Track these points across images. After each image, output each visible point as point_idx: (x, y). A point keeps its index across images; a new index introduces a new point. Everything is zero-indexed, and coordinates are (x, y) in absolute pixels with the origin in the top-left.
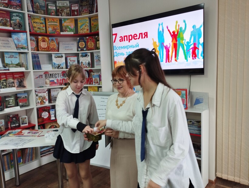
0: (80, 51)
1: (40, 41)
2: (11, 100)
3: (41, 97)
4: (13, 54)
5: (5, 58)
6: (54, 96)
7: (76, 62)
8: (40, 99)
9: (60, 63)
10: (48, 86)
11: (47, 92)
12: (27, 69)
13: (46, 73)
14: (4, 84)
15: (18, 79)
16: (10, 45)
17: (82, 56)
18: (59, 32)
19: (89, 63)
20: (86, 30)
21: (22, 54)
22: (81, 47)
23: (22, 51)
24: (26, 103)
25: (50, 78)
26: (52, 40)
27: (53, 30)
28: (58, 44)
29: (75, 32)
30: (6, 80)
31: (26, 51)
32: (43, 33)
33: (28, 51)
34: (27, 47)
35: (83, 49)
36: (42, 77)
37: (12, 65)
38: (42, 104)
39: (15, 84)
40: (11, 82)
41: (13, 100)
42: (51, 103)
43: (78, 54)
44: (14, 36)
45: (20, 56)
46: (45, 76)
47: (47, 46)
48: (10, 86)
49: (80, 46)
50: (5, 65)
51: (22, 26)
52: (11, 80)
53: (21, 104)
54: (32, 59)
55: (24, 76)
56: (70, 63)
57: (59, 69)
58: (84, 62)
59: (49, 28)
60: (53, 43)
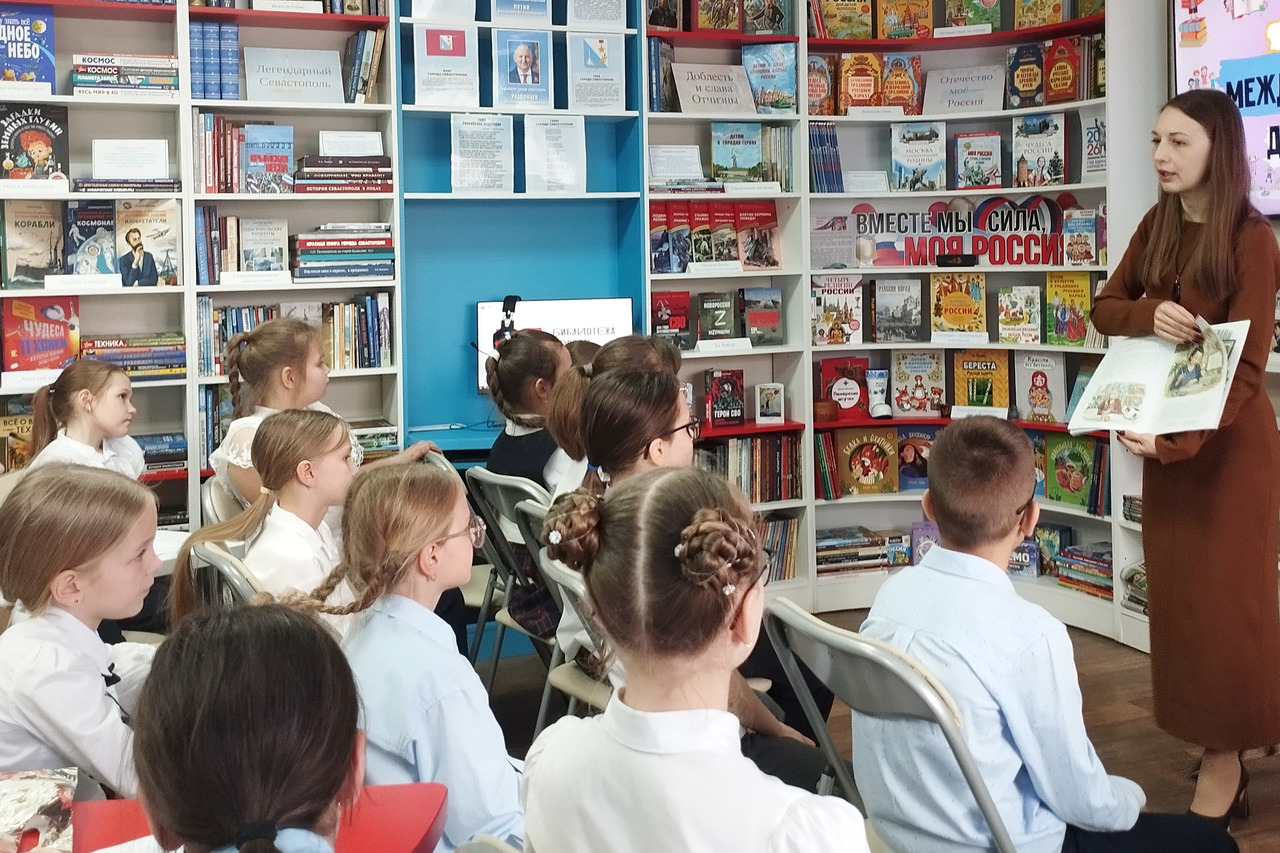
0: (1019, 107)
1: (847, 72)
2: (723, 310)
3: (836, 309)
4: (743, 129)
5: (714, 144)
6: (887, 309)
7: (997, 159)
8: (827, 319)
9: (925, 165)
10: (868, 268)
11: (859, 292)
12: (787, 188)
13: (863, 208)
14: (702, 249)
15: (753, 230)
16: (733, 95)
17: (1026, 131)
18: (931, 27)
19: (1054, 164)
20: (1048, 11)
21: (773, 129)
22: (1021, 89)
23: (775, 115)
24: (774, 331)
25: (877, 232)
26: (898, 64)
27: (904, 22)
28: (922, 81)
29: (998, 24)
30: (707, 232)
31: (788, 115)
32: (863, 37)
33: (796, 117)
34: (793, 101)
35: (1032, 99)
36: (844, 228)
37: (737, 173)
38: (837, 343)
39: (741, 246)
40: (725, 240)
41: (726, 309)
42: (874, 340)
43: (1009, 119)
44: (751, 59)
45: (768, 135)
46: (859, 224)
47: (872, 92)
48: (721, 254)
49: (1017, 84)
50: (713, 172)
51: (782, 17)
52: (727, 233)
53: (754, 330)
54: (811, 148)
55: (774, 218)
56: (970, 165)
57: (918, 190)
58: (1031, 158)
59: (886, 13)
60: (898, 78)
